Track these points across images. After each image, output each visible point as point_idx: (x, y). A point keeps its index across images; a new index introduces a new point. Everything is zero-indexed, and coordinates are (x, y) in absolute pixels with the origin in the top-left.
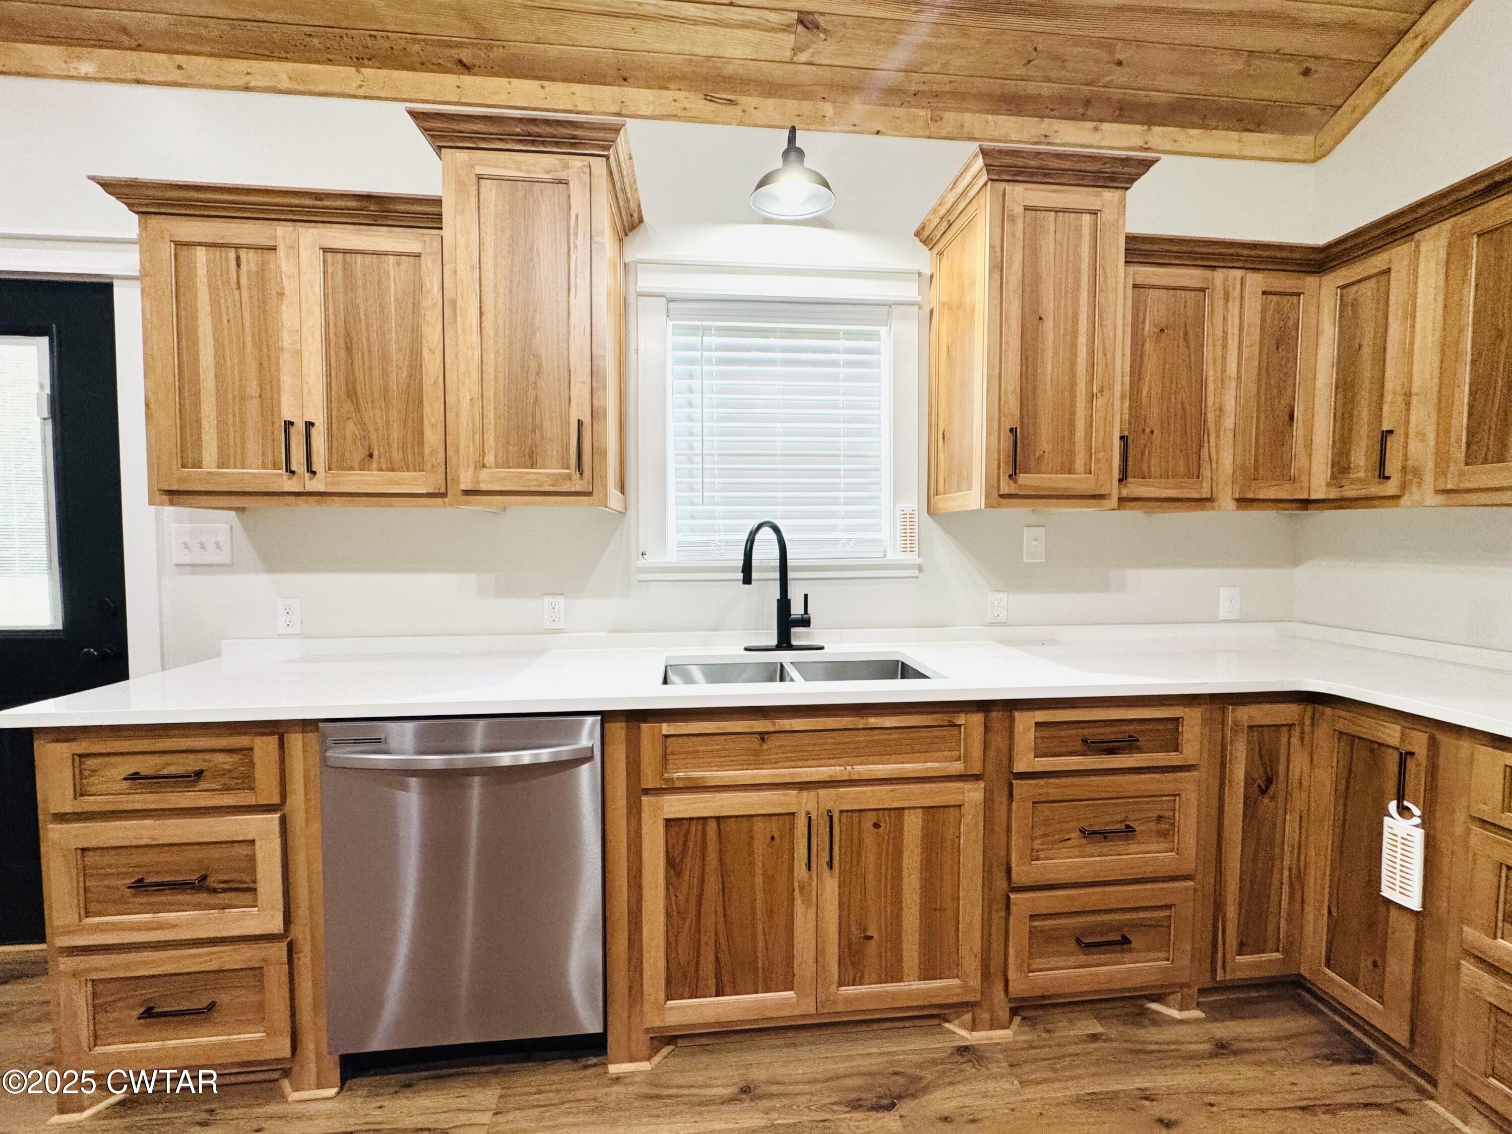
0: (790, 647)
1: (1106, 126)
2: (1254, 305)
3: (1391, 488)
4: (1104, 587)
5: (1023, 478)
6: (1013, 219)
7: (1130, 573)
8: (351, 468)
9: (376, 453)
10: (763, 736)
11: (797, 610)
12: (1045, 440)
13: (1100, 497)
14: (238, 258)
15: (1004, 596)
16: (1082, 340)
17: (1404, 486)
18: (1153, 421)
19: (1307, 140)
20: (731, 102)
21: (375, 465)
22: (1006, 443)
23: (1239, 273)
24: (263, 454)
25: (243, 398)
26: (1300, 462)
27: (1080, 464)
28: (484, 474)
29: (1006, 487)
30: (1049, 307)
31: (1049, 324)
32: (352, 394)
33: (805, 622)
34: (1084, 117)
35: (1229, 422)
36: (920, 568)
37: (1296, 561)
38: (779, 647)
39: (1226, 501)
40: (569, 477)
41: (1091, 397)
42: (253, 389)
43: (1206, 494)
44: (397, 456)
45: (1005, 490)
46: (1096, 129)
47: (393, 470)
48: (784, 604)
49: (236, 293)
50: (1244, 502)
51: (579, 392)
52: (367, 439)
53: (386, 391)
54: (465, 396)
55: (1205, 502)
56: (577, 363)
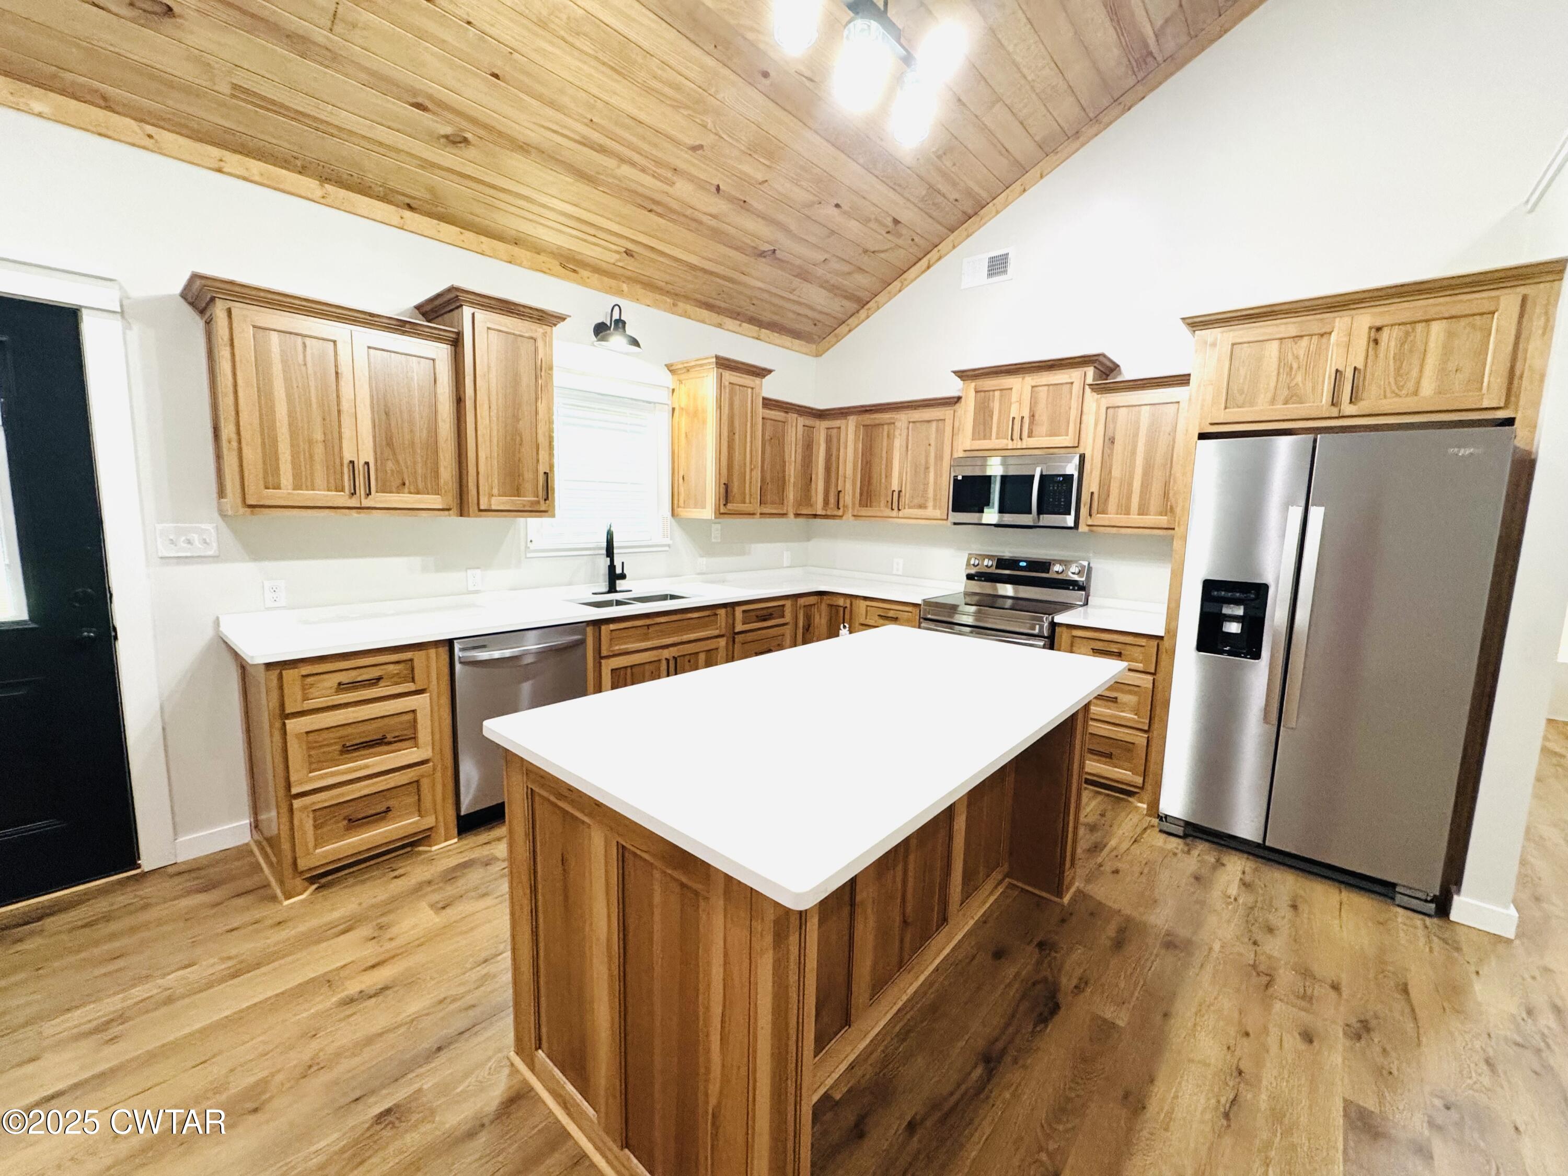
0: (616, 591)
1: (744, 324)
2: (800, 428)
3: (840, 513)
4: (743, 553)
5: (730, 506)
6: (725, 387)
7: (753, 546)
8: (391, 492)
9: (407, 483)
10: (648, 626)
11: (617, 571)
12: (735, 488)
13: (753, 514)
14: (304, 344)
15: (704, 559)
16: (748, 445)
17: (844, 512)
18: (769, 480)
19: (814, 347)
20: (574, 271)
21: (406, 490)
22: (723, 490)
23: (796, 415)
24: (328, 481)
25: (311, 442)
26: (813, 499)
27: (747, 501)
28: (494, 500)
29: (722, 509)
30: (737, 429)
31: (737, 436)
32: (390, 444)
34: (735, 319)
35: (792, 480)
36: (669, 546)
37: (809, 540)
38: (609, 592)
39: (791, 515)
40: (538, 502)
41: (751, 470)
42: (319, 436)
43: (785, 512)
44: (421, 485)
45: (722, 511)
46: (740, 325)
47: (418, 493)
48: (612, 567)
49: (303, 368)
50: (797, 515)
51: (543, 454)
52: (400, 472)
53: (413, 444)
54: (482, 455)
55: (784, 515)
56: (542, 440)
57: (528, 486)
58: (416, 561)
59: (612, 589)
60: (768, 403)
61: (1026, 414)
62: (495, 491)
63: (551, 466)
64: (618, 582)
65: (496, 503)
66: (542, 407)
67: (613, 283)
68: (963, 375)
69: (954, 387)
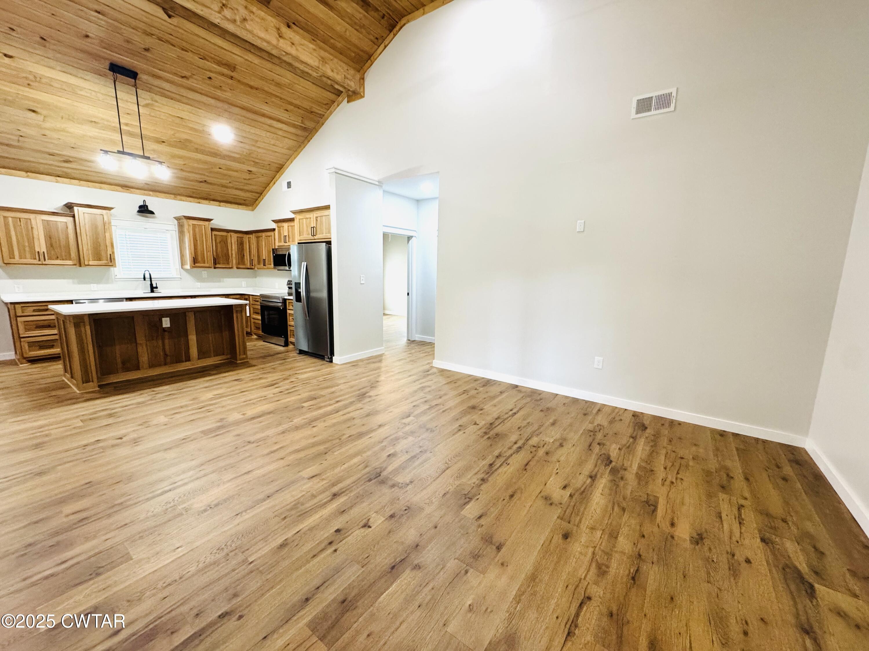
0: (154, 292)
2: (236, 237)
4: (220, 281)
5: (197, 264)
6: (190, 226)
7: (225, 279)
8: (53, 260)
9: (59, 257)
11: (154, 285)
12: (200, 259)
13: (211, 267)
14: (20, 220)
15: (199, 284)
16: (205, 244)
18: (220, 255)
19: (251, 208)
21: (60, 259)
22: (193, 259)
23: (232, 233)
25: (24, 246)
26: (245, 262)
27: (206, 262)
29: (193, 266)
30: (198, 239)
31: (198, 241)
32: (52, 246)
33: (156, 288)
34: (207, 200)
35: (234, 256)
36: (183, 278)
37: (256, 277)
39: (236, 268)
40: (108, 263)
41: (207, 252)
42: (27, 245)
44: (64, 258)
47: (63, 260)
48: (151, 285)
49: (20, 226)
50: (238, 268)
51: (109, 249)
52: (56, 254)
53: (60, 246)
54: (85, 249)
55: (232, 268)
56: (108, 244)
57: (104, 258)
58: (71, 281)
59: (152, 291)
60: (212, 230)
61: (287, 235)
62: (91, 259)
63: (113, 253)
64: (154, 289)
65: (91, 263)
66: (107, 235)
67: (146, 192)
68: (274, 221)
69: (274, 226)
